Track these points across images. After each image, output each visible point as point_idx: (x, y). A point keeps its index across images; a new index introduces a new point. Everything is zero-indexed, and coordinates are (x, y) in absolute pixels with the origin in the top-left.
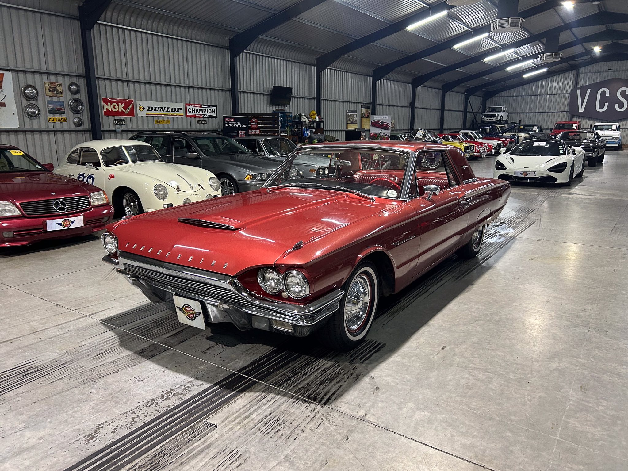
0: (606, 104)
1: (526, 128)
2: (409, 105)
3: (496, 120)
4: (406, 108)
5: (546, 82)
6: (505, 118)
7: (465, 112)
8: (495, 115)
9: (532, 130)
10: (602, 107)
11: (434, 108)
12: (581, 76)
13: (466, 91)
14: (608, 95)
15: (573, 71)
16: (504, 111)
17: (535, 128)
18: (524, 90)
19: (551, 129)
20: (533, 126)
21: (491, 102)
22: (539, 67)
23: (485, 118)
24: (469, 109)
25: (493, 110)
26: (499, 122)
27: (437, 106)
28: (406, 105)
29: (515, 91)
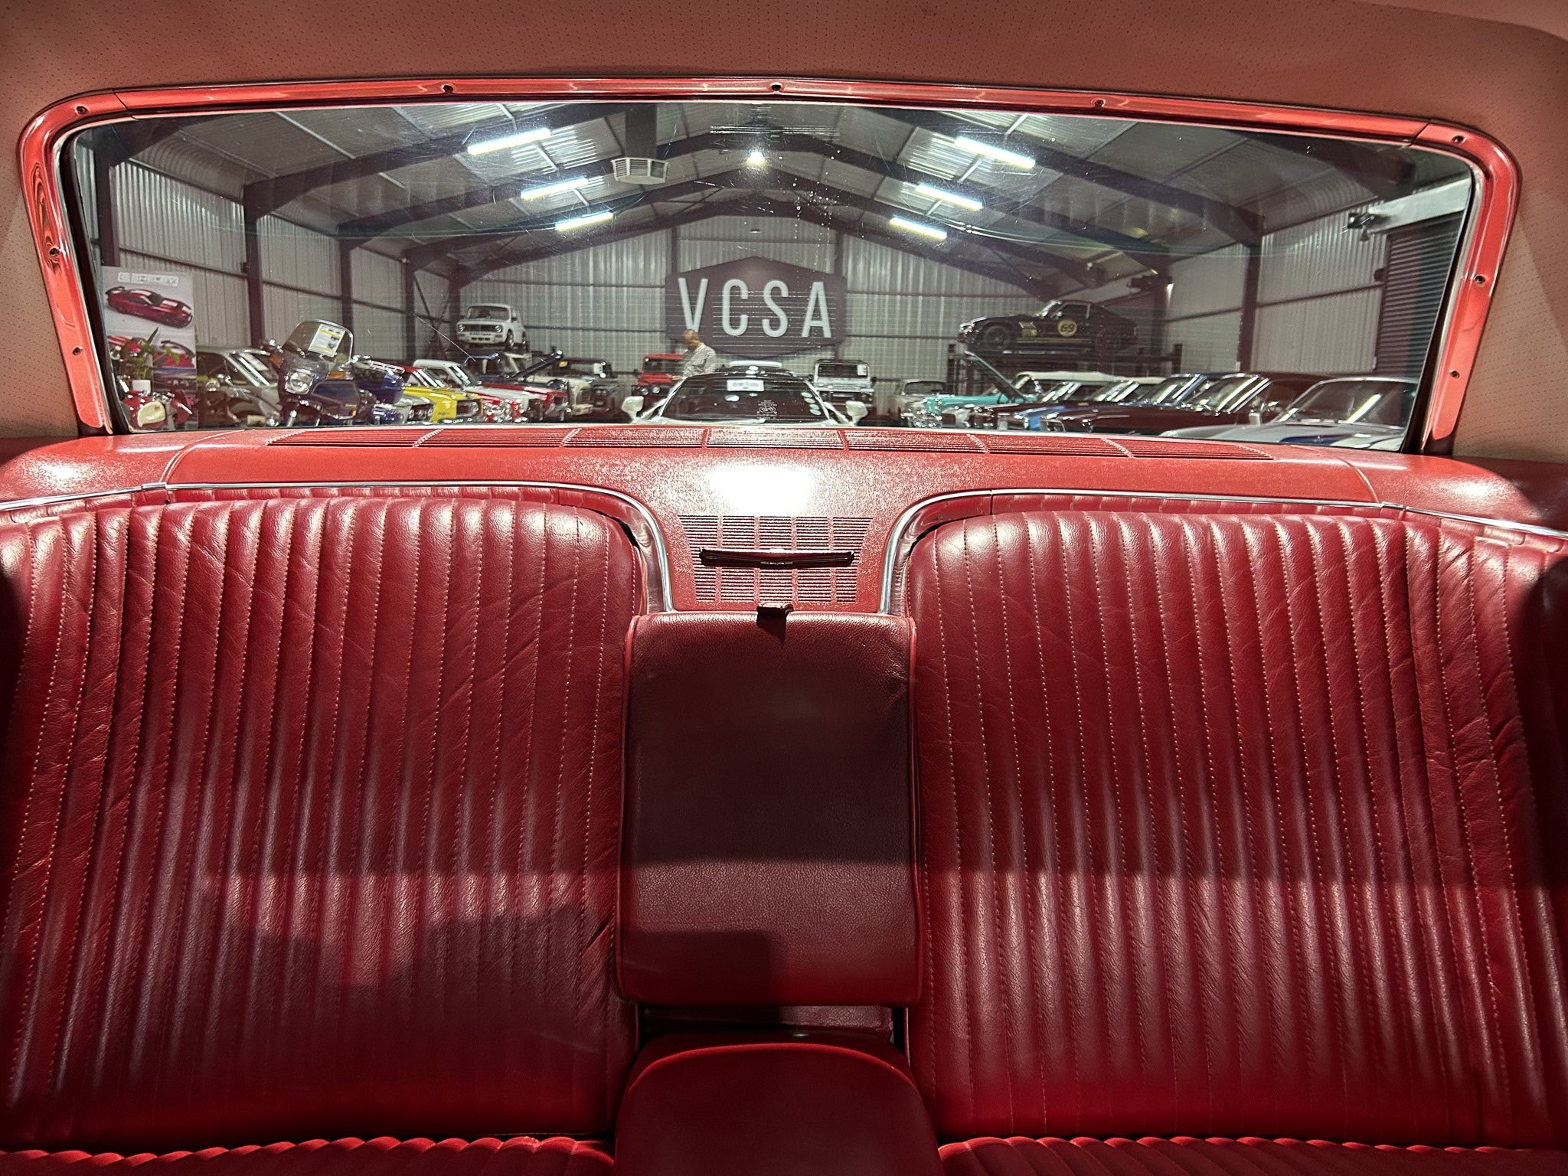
0: (744, 318)
1: (573, 366)
2: (238, 270)
3: (498, 340)
4: (230, 280)
5: (605, 252)
6: (517, 338)
7: (408, 313)
8: (492, 328)
9: (590, 373)
10: (735, 323)
11: (320, 289)
12: (684, 244)
13: (406, 253)
14: (744, 295)
15: (664, 231)
16: (513, 319)
17: (597, 368)
18: (554, 267)
19: (635, 373)
20: (592, 362)
21: (474, 294)
22: (594, 206)
23: (467, 334)
24: (418, 306)
25: (484, 312)
26: (505, 346)
27: (329, 284)
28: (228, 268)
29: (531, 269)
